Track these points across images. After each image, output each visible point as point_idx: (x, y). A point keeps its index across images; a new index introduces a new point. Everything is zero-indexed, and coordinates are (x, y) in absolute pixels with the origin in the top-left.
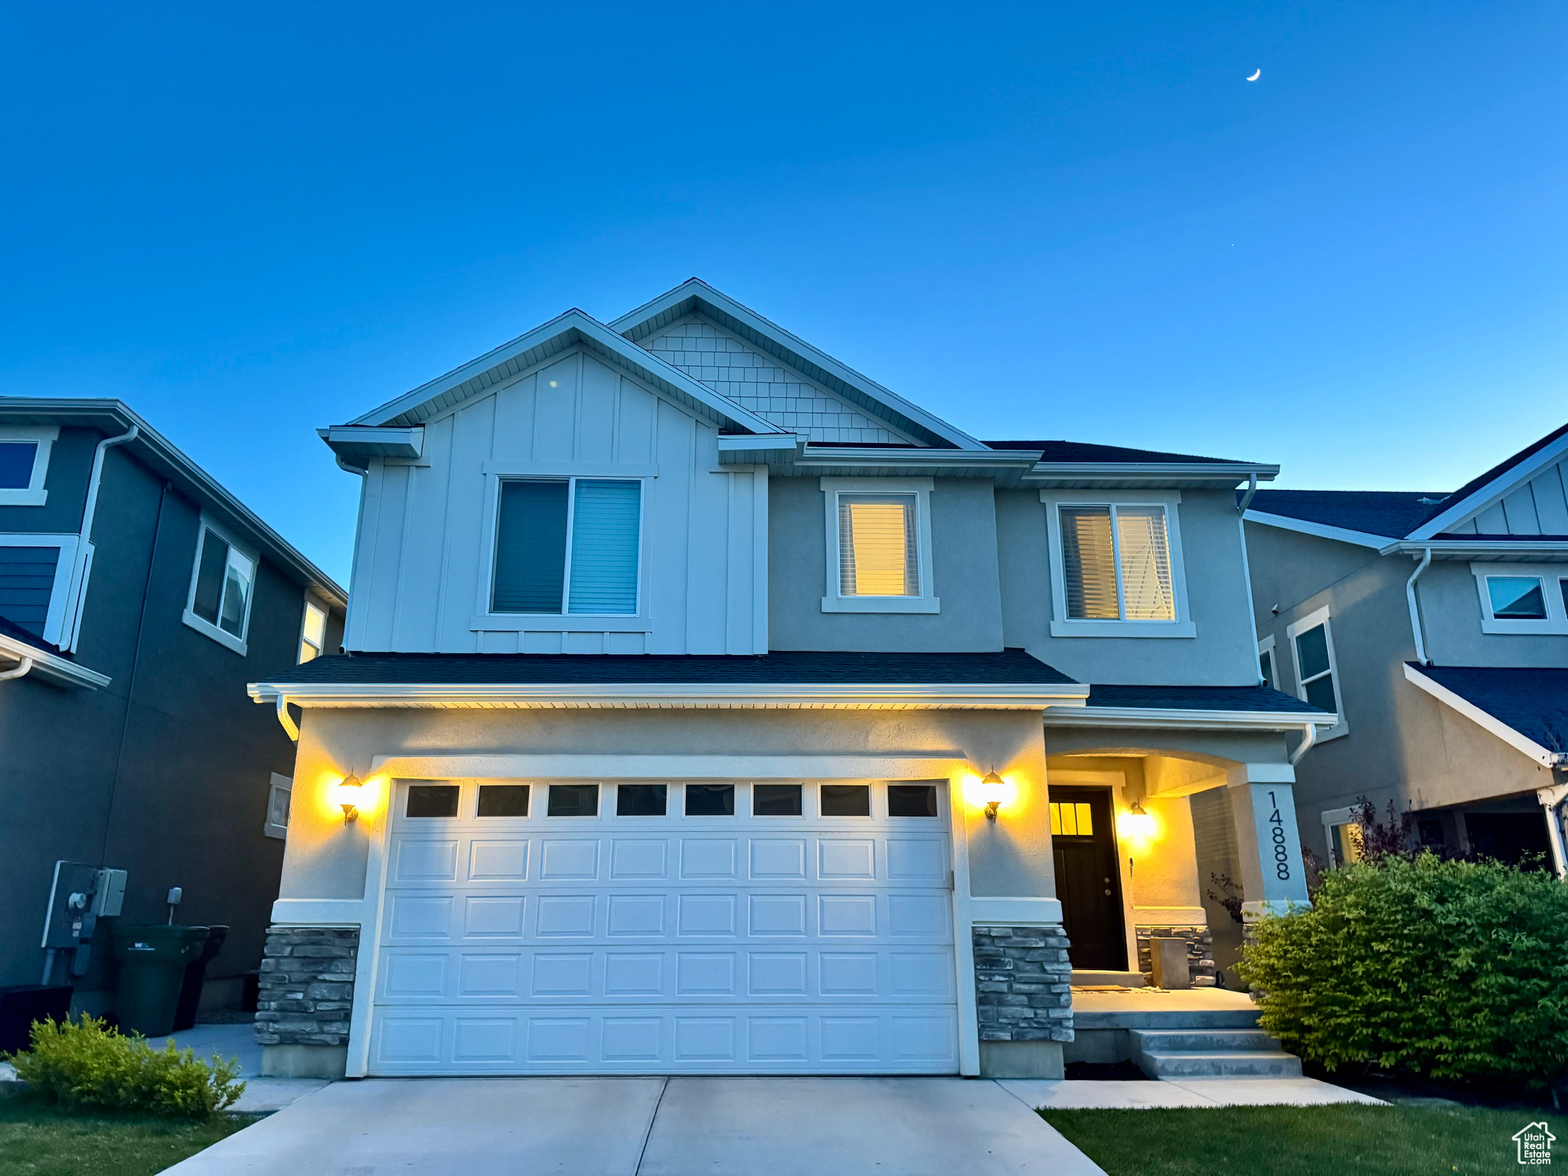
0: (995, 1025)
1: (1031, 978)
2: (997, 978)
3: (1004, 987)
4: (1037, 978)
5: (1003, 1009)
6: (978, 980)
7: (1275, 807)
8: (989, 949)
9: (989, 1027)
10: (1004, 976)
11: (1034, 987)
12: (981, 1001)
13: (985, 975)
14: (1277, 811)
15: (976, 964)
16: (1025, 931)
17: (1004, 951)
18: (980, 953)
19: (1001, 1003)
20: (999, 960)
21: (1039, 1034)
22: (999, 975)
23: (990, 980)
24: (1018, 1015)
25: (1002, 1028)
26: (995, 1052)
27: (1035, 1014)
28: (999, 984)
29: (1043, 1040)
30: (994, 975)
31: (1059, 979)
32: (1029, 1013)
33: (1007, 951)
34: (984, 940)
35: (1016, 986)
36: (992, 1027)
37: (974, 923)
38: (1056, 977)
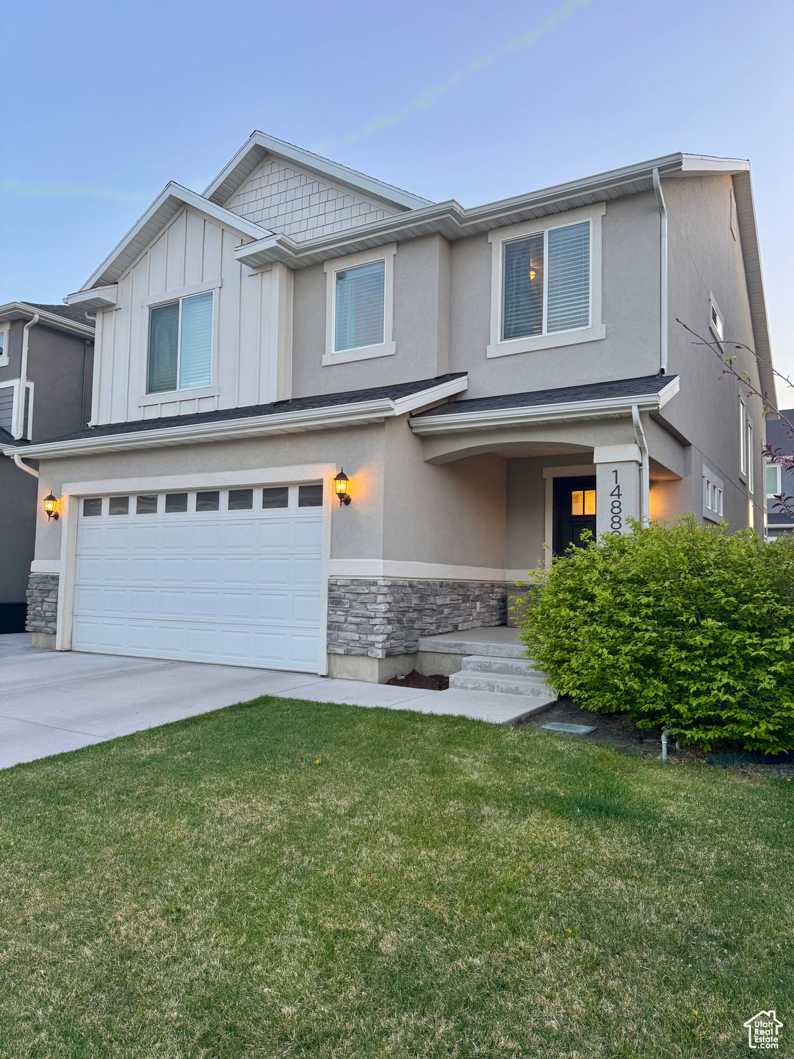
0: (336, 643)
1: (358, 613)
2: (339, 613)
3: (342, 619)
4: (363, 614)
5: (340, 633)
6: (329, 615)
7: (616, 483)
8: (336, 594)
9: (332, 644)
10: (344, 612)
11: (359, 619)
12: (329, 627)
13: (333, 610)
14: (618, 487)
15: (329, 603)
16: (358, 582)
17: (345, 595)
18: (332, 596)
19: (340, 629)
20: (341, 601)
21: (361, 651)
22: (341, 611)
23: (335, 614)
24: (348, 638)
25: (340, 646)
26: (338, 661)
27: (360, 637)
28: (339, 616)
29: (363, 655)
30: (337, 610)
31: (375, 614)
32: (356, 637)
33: (346, 595)
34: (334, 588)
35: (349, 619)
36: (335, 645)
37: (331, 576)
38: (372, 614)
